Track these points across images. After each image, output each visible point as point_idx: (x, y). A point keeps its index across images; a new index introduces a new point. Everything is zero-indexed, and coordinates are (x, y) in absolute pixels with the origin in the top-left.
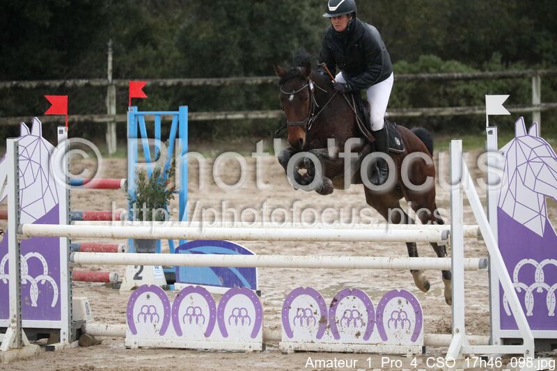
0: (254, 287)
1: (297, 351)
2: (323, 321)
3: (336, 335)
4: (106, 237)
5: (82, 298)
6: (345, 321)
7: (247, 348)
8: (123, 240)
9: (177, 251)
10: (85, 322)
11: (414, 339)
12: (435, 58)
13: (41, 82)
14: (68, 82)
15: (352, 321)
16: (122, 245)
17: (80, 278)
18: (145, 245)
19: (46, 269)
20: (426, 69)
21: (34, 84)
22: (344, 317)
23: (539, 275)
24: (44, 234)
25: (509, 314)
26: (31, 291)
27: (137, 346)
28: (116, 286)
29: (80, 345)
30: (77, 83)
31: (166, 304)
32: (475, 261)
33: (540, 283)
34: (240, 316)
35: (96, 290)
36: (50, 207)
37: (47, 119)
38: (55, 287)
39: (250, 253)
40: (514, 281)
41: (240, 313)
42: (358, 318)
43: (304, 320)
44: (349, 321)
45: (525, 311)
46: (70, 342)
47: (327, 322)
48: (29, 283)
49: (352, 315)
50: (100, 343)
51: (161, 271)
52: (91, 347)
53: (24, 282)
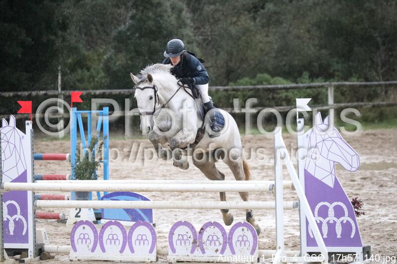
0: (151, 221)
1: (178, 262)
2: (195, 242)
3: (203, 251)
4: (57, 190)
5: (41, 229)
6: (208, 242)
7: (146, 260)
8: (69, 193)
9: (102, 199)
10: (44, 244)
11: (252, 253)
12: (266, 76)
13: (15, 93)
14: (33, 92)
15: (213, 242)
16: (68, 195)
17: (41, 217)
18: (83, 195)
19: (19, 211)
20: (261, 83)
21: (11, 94)
22: (208, 240)
23: (331, 212)
24: (18, 189)
25: (312, 237)
26: (10, 225)
27: (77, 259)
28: (64, 221)
29: (41, 259)
30: (38, 93)
31: (95, 232)
32: (291, 204)
33: (331, 217)
34: (142, 240)
35: (51, 224)
36: (21, 172)
37: (19, 116)
38: (25, 222)
39: (149, 200)
40: (315, 216)
41: (142, 238)
42: (217, 240)
43: (183, 242)
44: (211, 242)
45: (322, 235)
46: (35, 257)
47: (197, 243)
48: (8, 220)
49: (213, 238)
50: (53, 257)
51: (92, 213)
52: (48, 260)
53: (5, 219)
